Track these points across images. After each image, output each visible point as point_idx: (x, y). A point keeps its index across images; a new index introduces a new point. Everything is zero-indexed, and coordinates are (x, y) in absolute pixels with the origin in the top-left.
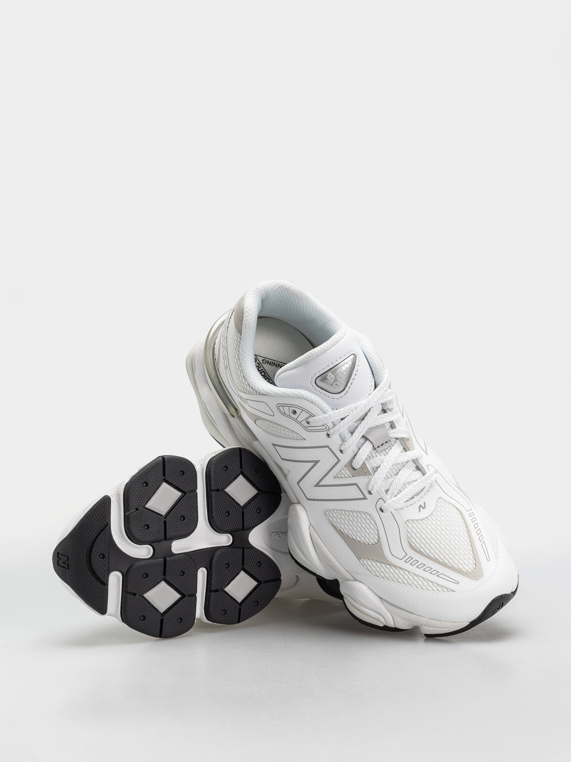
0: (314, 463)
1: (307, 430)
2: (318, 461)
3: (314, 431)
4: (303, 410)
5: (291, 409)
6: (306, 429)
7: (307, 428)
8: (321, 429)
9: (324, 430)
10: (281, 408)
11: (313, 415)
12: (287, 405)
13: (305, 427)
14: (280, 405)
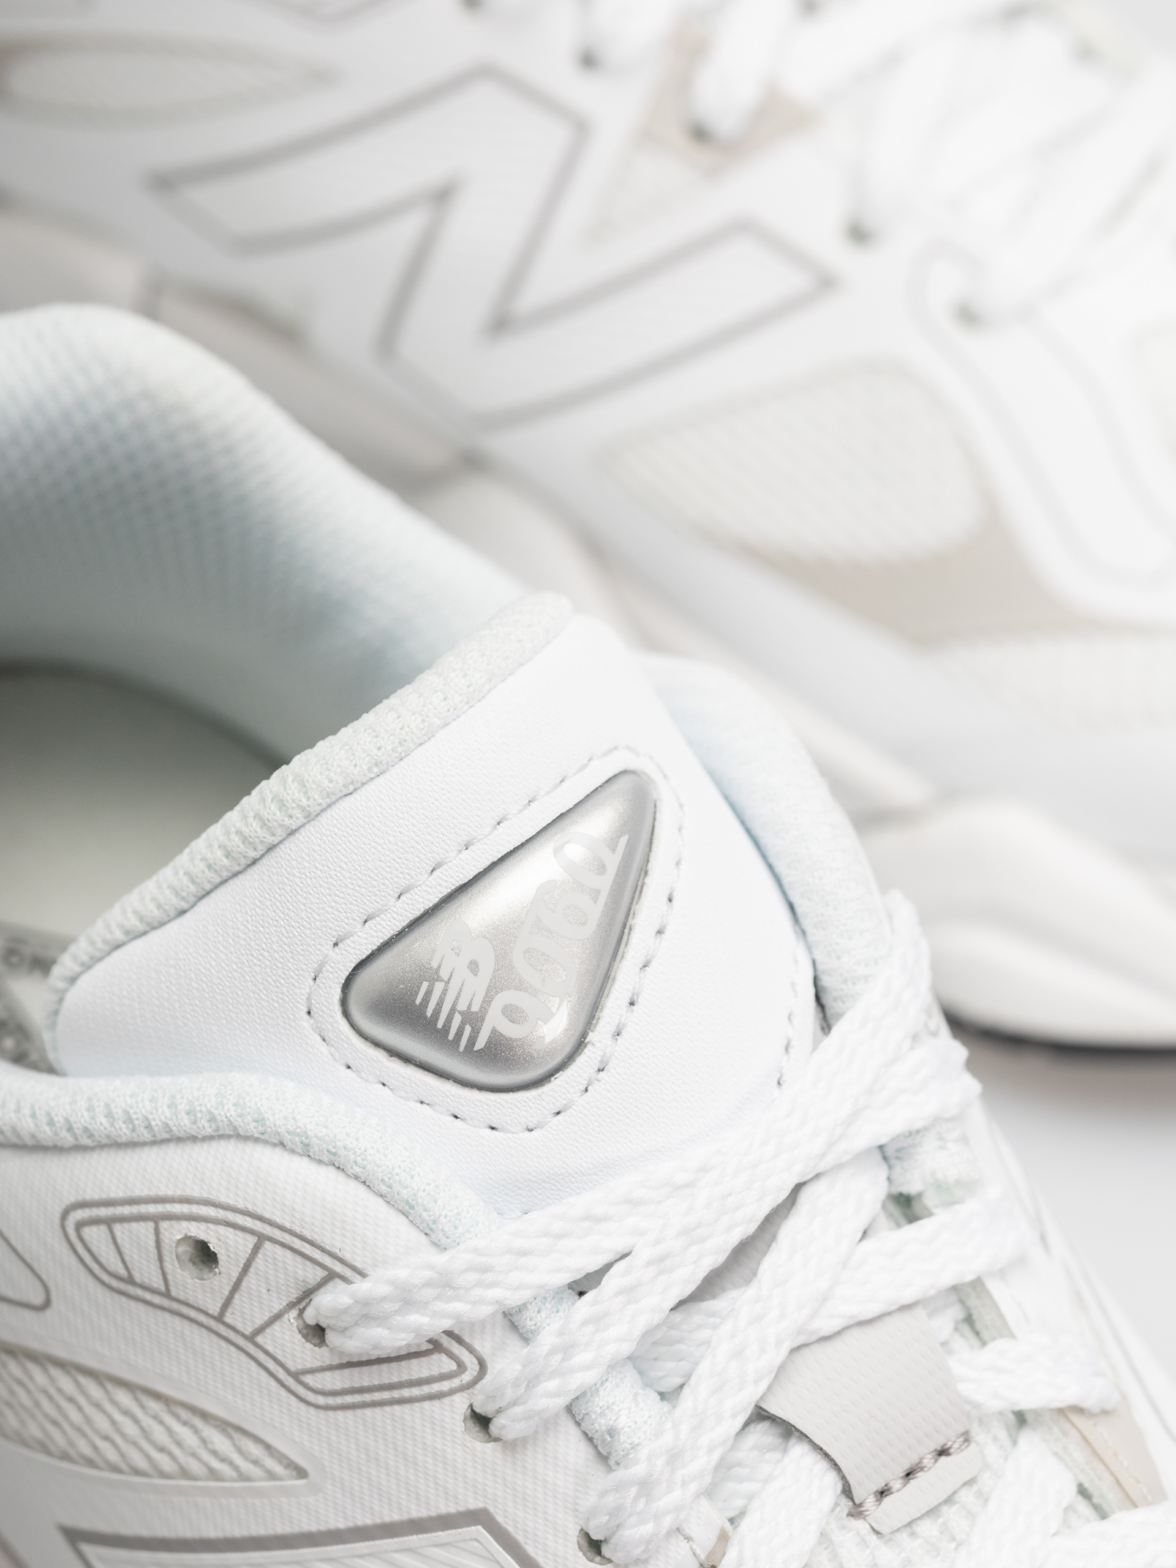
1: (311, 1397)
3: (367, 1397)
4: (263, 1230)
5: (171, 1232)
6: (301, 1391)
7: (308, 1379)
8: (419, 1383)
9: (445, 1386)
10: (96, 1236)
11: (348, 1273)
12: (144, 1209)
13: (296, 1376)
14: (88, 1213)
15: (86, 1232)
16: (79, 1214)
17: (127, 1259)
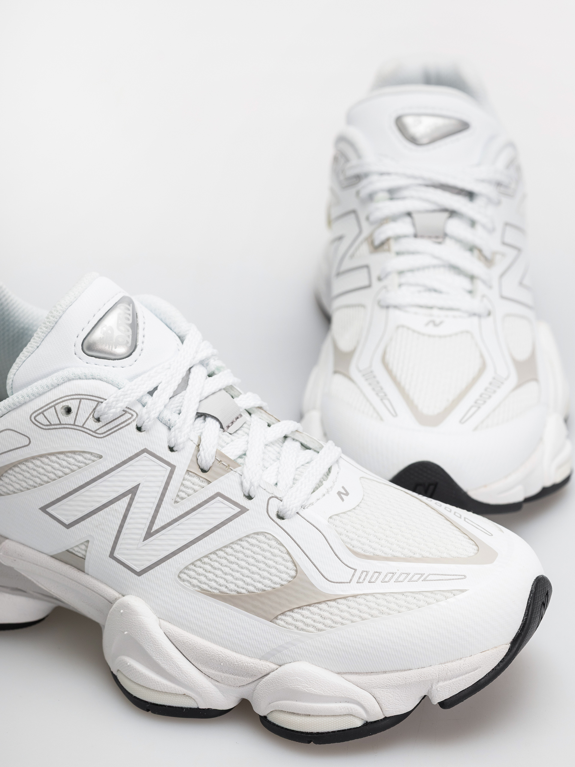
0: (130, 495)
1: (99, 436)
2: (137, 487)
3: (113, 430)
4: (80, 397)
5: (59, 407)
6: (97, 435)
7: (98, 432)
8: (124, 422)
9: (129, 421)
10: (41, 418)
11: (102, 400)
12: (50, 405)
13: (95, 432)
14: (36, 413)
15: (37, 418)
16: (35, 415)
17: (49, 419)
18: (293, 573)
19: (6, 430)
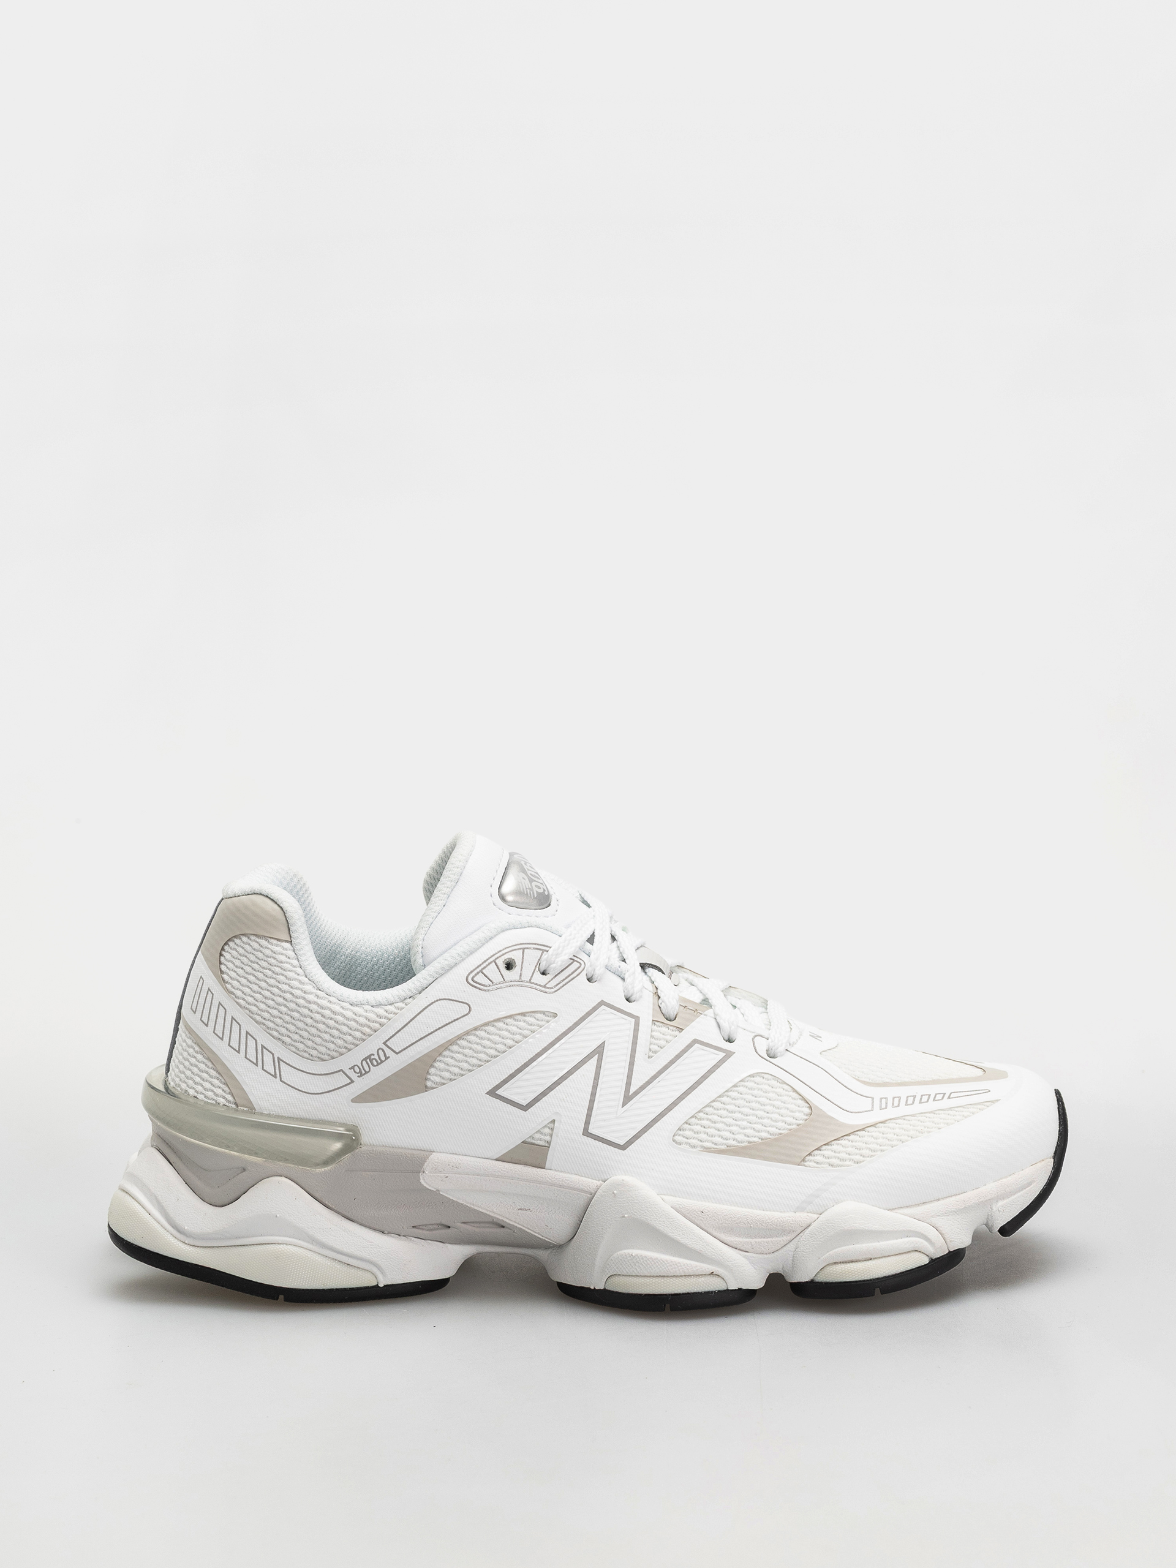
0: (597, 1056)
1: (550, 991)
2: (602, 1045)
3: (563, 983)
4: (523, 948)
5: (499, 962)
6: (547, 990)
7: (548, 986)
8: (573, 972)
9: (578, 972)
12: (489, 961)
13: (544, 986)
14: (473, 974)
15: (475, 979)
16: (471, 976)
18: (807, 1111)
19: (437, 1001)
